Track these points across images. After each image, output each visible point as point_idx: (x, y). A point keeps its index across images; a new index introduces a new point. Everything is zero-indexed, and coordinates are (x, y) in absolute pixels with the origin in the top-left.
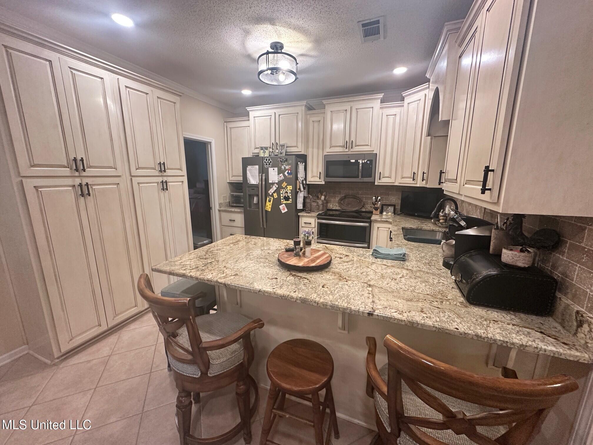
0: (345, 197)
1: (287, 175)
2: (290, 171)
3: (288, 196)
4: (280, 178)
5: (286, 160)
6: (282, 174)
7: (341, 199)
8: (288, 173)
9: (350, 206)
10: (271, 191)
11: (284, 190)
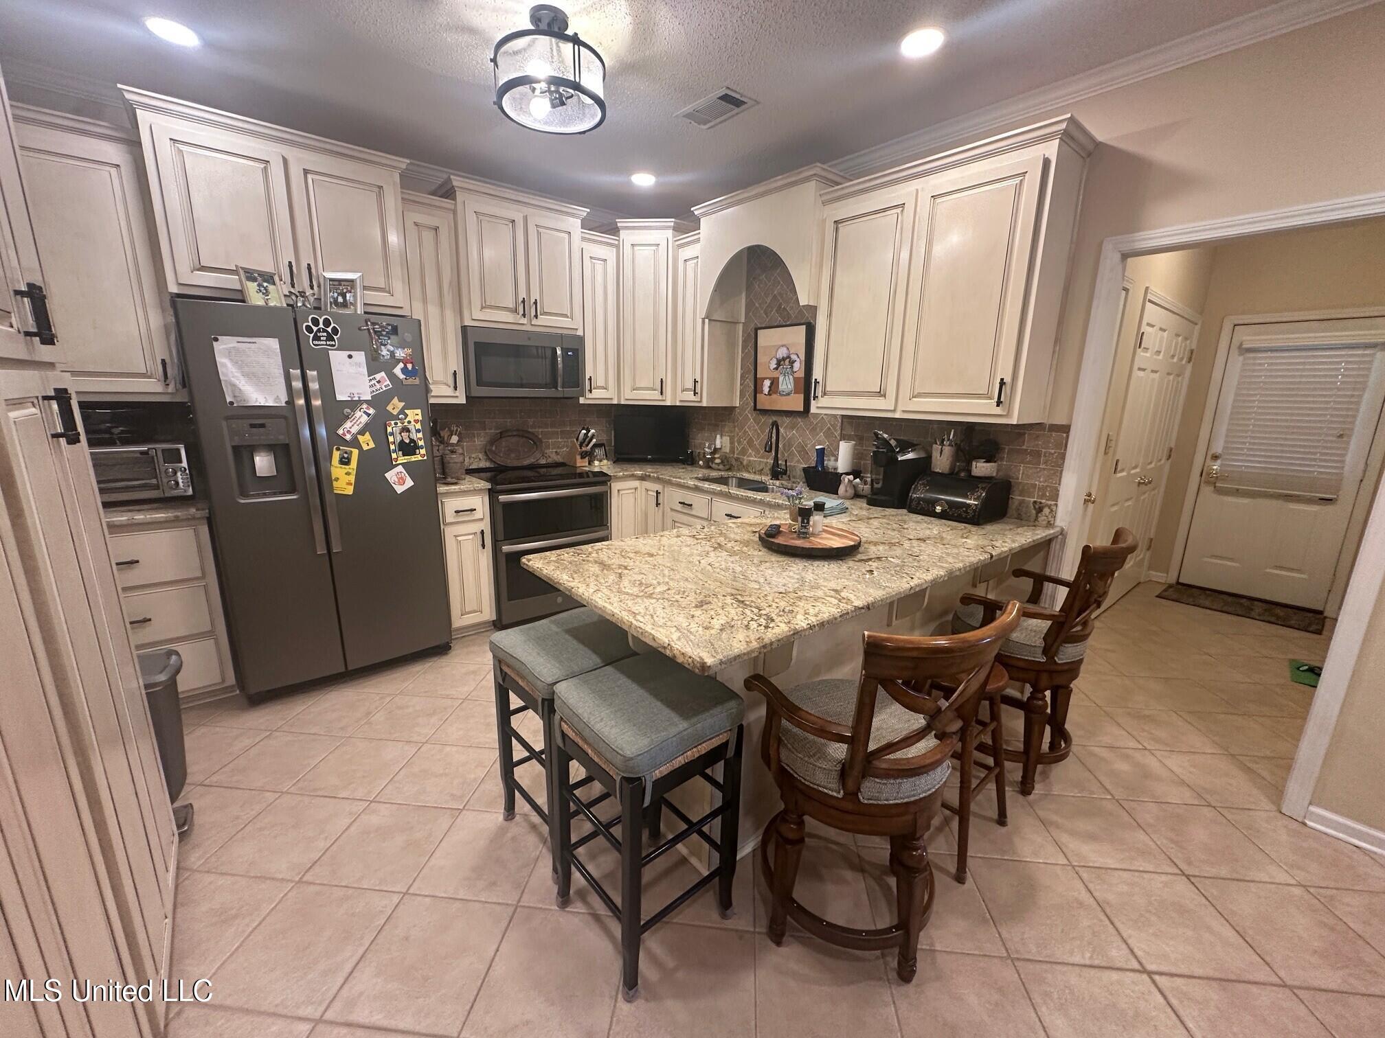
0: (501, 435)
1: (402, 376)
2: (410, 366)
3: (412, 441)
4: (378, 386)
5: (395, 331)
6: (383, 374)
7: (493, 441)
8: (404, 370)
9: (513, 455)
10: (349, 428)
11: (396, 424)
